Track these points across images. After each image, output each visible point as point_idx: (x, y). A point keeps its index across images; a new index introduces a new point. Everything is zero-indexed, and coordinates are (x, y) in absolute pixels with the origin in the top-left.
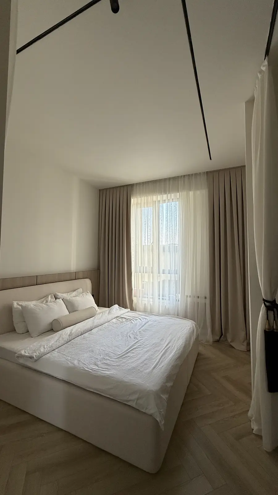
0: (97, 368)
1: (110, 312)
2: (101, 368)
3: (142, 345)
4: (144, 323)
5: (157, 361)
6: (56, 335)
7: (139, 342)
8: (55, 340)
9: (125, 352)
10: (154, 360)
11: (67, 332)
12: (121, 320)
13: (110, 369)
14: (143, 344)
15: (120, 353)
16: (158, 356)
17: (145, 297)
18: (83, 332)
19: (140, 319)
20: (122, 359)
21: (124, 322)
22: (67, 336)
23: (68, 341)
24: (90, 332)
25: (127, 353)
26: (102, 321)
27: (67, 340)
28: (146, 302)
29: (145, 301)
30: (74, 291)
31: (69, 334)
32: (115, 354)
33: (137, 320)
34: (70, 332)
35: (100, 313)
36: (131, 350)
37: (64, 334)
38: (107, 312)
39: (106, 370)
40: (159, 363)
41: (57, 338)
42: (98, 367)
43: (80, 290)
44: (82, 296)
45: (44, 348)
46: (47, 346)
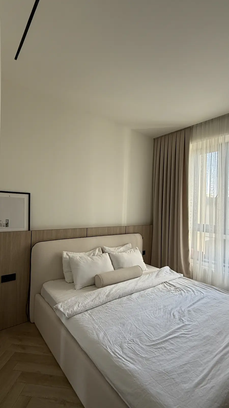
0: (121, 353)
1: (159, 274)
2: (125, 354)
3: (188, 334)
4: (197, 298)
5: (205, 372)
6: (94, 293)
7: (184, 328)
8: (92, 299)
9: (161, 339)
10: (201, 369)
11: (105, 292)
12: (168, 287)
13: (136, 362)
14: (190, 333)
15: (154, 339)
16: (208, 362)
17: (205, 261)
18: (121, 295)
19: (193, 291)
20: (155, 349)
21: (172, 292)
22: (105, 297)
23: (104, 303)
24: (129, 296)
25: (164, 341)
26: (146, 284)
27: (103, 301)
28: (207, 268)
29: (206, 266)
30: (123, 245)
31: (107, 293)
32: (148, 339)
33: (189, 293)
34: (109, 292)
35: (147, 274)
36: (170, 339)
37: (103, 293)
38: (155, 274)
39: (131, 361)
40: (207, 379)
41: (94, 296)
42: (123, 352)
43: (130, 245)
44: (130, 252)
45: (79, 306)
46: (82, 304)
